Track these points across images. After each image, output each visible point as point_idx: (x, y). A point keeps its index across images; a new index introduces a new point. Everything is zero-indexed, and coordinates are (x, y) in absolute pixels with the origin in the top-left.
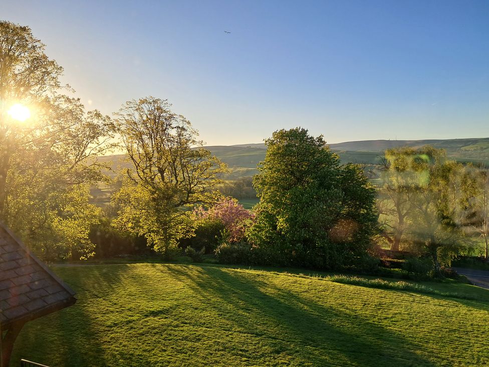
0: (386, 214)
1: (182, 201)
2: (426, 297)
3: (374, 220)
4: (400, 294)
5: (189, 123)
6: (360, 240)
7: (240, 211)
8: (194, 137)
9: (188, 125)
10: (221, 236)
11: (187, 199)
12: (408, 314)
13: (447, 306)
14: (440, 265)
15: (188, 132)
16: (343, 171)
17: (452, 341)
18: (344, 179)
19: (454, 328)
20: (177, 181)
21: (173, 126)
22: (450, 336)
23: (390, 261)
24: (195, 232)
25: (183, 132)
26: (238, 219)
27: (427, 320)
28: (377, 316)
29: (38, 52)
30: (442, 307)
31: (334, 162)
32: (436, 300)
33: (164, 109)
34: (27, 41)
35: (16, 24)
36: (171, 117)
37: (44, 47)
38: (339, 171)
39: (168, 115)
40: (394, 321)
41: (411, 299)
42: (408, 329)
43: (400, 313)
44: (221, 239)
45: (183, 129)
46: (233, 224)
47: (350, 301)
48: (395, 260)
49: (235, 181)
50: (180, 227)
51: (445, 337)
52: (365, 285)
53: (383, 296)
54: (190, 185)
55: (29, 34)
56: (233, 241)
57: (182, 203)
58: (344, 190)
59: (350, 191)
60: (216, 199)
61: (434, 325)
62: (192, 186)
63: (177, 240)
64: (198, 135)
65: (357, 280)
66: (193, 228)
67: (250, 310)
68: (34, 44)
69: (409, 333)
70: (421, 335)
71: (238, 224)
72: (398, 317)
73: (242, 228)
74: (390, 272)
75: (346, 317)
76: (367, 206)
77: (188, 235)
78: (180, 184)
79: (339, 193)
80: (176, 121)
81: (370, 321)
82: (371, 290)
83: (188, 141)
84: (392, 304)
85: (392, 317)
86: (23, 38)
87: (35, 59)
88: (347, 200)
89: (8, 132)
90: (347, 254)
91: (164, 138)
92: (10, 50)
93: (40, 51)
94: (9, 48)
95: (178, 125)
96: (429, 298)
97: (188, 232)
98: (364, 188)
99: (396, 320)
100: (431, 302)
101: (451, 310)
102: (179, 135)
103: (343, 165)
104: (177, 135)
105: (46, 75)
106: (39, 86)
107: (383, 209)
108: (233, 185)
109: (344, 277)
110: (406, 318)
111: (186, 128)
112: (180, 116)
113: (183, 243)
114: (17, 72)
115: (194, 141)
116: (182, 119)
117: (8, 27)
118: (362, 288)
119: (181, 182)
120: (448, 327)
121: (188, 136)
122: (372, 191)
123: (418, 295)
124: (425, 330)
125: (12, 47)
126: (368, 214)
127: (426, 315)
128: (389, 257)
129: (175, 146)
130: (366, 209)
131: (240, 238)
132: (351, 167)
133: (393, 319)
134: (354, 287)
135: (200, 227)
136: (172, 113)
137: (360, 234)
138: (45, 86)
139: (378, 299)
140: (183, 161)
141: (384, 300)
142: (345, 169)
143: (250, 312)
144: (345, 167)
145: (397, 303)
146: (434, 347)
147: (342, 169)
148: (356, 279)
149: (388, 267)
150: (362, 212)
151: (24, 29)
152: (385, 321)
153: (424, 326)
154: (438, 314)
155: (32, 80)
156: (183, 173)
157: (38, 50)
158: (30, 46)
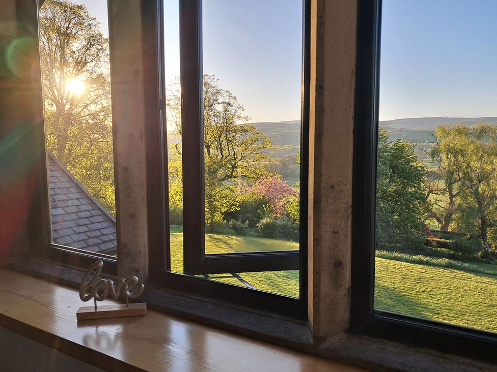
0: (437, 194)
1: (227, 176)
2: (468, 274)
3: (423, 199)
4: (442, 270)
5: (235, 98)
6: (407, 219)
7: (284, 187)
8: (240, 111)
9: (234, 101)
10: (265, 211)
11: (232, 173)
12: (448, 289)
13: (490, 283)
14: (490, 245)
15: (234, 108)
16: (391, 148)
17: (489, 315)
18: (393, 156)
19: (494, 304)
20: (223, 156)
21: (220, 101)
22: (488, 311)
23: (437, 241)
24: (240, 206)
25: (229, 107)
26: (281, 196)
27: (466, 295)
28: (415, 289)
29: (93, 29)
30: (484, 284)
31: (382, 138)
32: (479, 278)
33: (212, 84)
34: (84, 19)
35: (73, 3)
36: (218, 92)
37: (100, 25)
38: (387, 147)
39: (215, 91)
40: (433, 295)
41: (453, 275)
42: (445, 302)
43: (439, 288)
44: (264, 214)
45: (229, 104)
46: (276, 200)
47: (390, 274)
48: (443, 240)
49: (281, 159)
50: (224, 200)
51: (483, 311)
52: (406, 261)
53: (424, 271)
54: (235, 159)
55: (85, 12)
56: (277, 216)
57: (227, 178)
58: (391, 167)
59: (398, 169)
60: (260, 174)
61: (473, 300)
62: (237, 160)
63: (221, 213)
64: (243, 110)
65: (399, 255)
66: (237, 202)
67: (289, 278)
68: (91, 22)
69: (446, 306)
70: (459, 308)
71: (281, 200)
72: (437, 291)
73: (285, 204)
74: (436, 251)
75: (384, 289)
76: (416, 185)
77: (233, 209)
78: (225, 159)
79: (386, 171)
80: (222, 96)
81: (407, 294)
82: (412, 265)
83: (233, 116)
84: (432, 279)
85: (430, 291)
86: (80, 16)
87: (92, 36)
88: (394, 178)
89: (66, 106)
90: (393, 232)
91: (210, 113)
92: (68, 28)
93: (95, 29)
94: (67, 25)
95: (224, 100)
96: (472, 275)
97: (232, 205)
98: (413, 166)
99: (434, 293)
100: (473, 279)
101: (492, 287)
102: (226, 111)
103: (392, 142)
104: (223, 110)
105: (101, 52)
106: (94, 63)
107: (434, 189)
108: (278, 163)
109: (385, 252)
110: (445, 292)
111: (232, 104)
112: (227, 91)
113: (228, 216)
114: (75, 49)
115: (239, 117)
116: (228, 94)
117: (66, 6)
118: (403, 263)
119: (226, 157)
120: (488, 302)
121: (233, 111)
122: (421, 169)
123: (460, 272)
124: (463, 303)
125: (70, 25)
126: (416, 192)
127: (466, 290)
128: (436, 236)
129: (221, 122)
130: (414, 187)
131: (283, 214)
132: (400, 144)
133: (432, 293)
134: (395, 261)
135: (244, 202)
136: (218, 88)
137: (406, 212)
138: (99, 62)
139: (418, 274)
140: (228, 136)
141: (424, 275)
142: (394, 145)
143: (289, 279)
144: (393, 143)
145: (438, 278)
146: (470, 319)
147: (391, 146)
148: (397, 254)
149: (434, 247)
150: (410, 190)
151: (80, 8)
152: (423, 294)
153: (463, 301)
154: (479, 290)
155: (88, 57)
156: (228, 148)
157: (94, 28)
158: (86, 24)
